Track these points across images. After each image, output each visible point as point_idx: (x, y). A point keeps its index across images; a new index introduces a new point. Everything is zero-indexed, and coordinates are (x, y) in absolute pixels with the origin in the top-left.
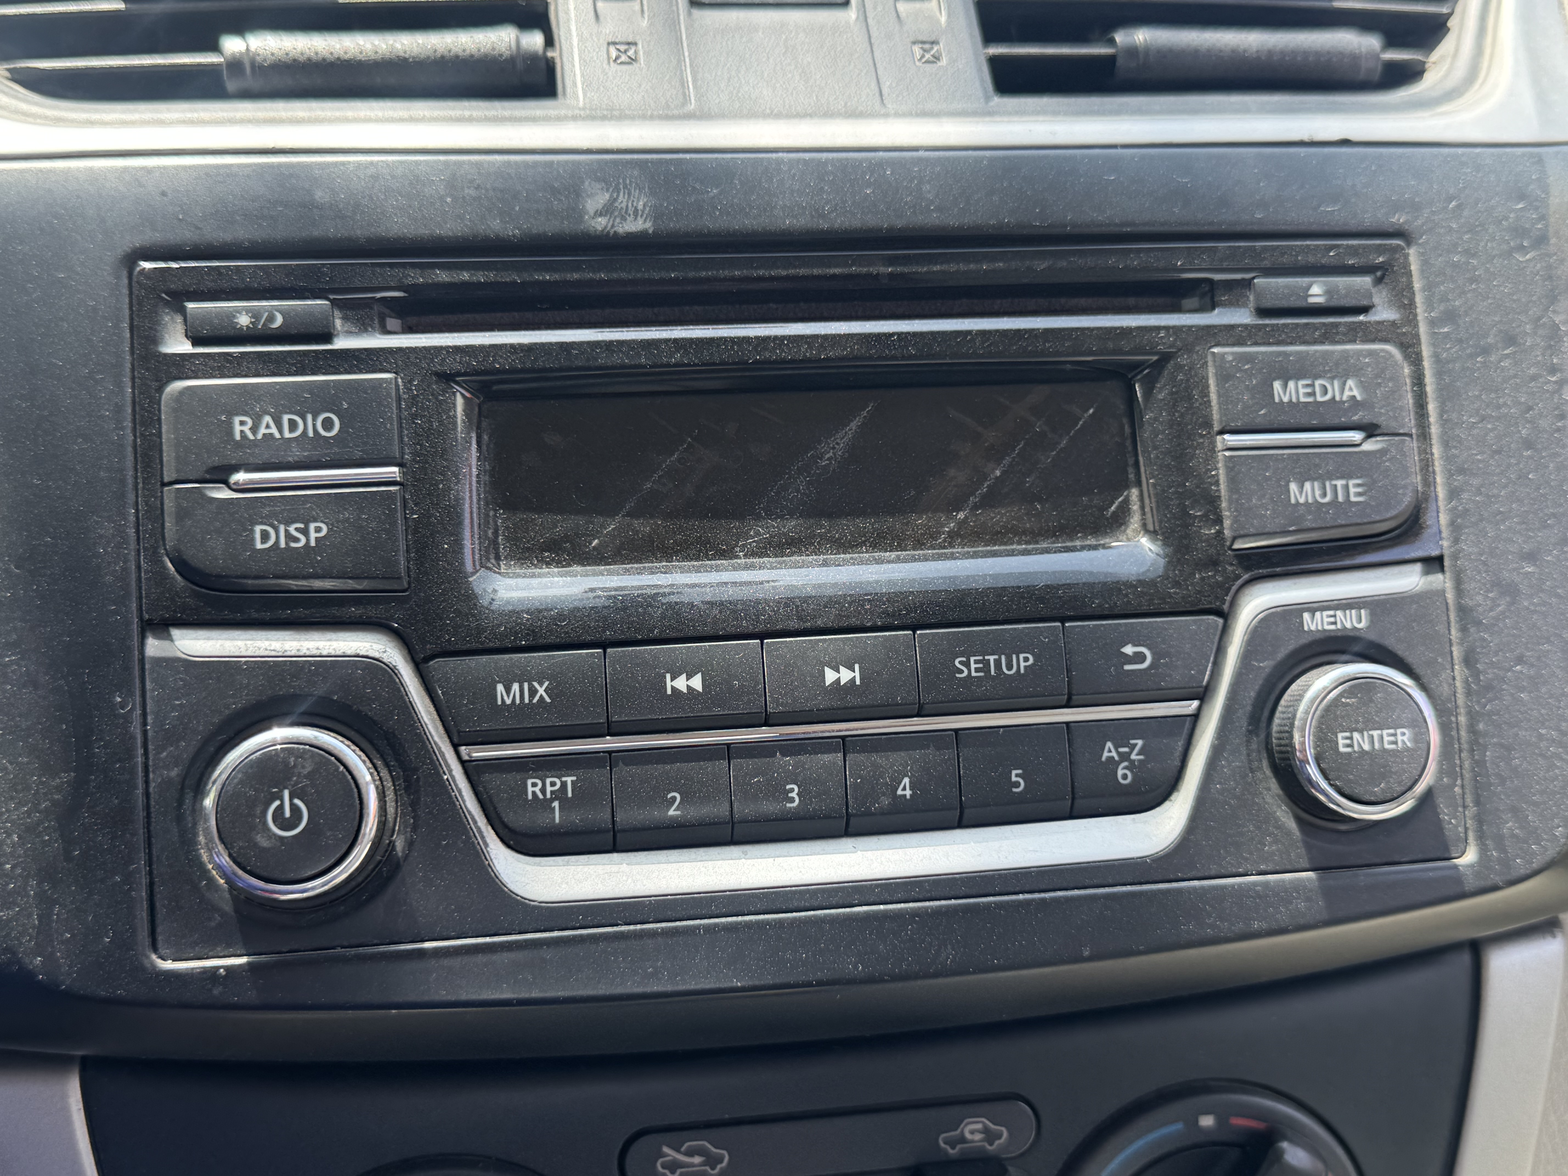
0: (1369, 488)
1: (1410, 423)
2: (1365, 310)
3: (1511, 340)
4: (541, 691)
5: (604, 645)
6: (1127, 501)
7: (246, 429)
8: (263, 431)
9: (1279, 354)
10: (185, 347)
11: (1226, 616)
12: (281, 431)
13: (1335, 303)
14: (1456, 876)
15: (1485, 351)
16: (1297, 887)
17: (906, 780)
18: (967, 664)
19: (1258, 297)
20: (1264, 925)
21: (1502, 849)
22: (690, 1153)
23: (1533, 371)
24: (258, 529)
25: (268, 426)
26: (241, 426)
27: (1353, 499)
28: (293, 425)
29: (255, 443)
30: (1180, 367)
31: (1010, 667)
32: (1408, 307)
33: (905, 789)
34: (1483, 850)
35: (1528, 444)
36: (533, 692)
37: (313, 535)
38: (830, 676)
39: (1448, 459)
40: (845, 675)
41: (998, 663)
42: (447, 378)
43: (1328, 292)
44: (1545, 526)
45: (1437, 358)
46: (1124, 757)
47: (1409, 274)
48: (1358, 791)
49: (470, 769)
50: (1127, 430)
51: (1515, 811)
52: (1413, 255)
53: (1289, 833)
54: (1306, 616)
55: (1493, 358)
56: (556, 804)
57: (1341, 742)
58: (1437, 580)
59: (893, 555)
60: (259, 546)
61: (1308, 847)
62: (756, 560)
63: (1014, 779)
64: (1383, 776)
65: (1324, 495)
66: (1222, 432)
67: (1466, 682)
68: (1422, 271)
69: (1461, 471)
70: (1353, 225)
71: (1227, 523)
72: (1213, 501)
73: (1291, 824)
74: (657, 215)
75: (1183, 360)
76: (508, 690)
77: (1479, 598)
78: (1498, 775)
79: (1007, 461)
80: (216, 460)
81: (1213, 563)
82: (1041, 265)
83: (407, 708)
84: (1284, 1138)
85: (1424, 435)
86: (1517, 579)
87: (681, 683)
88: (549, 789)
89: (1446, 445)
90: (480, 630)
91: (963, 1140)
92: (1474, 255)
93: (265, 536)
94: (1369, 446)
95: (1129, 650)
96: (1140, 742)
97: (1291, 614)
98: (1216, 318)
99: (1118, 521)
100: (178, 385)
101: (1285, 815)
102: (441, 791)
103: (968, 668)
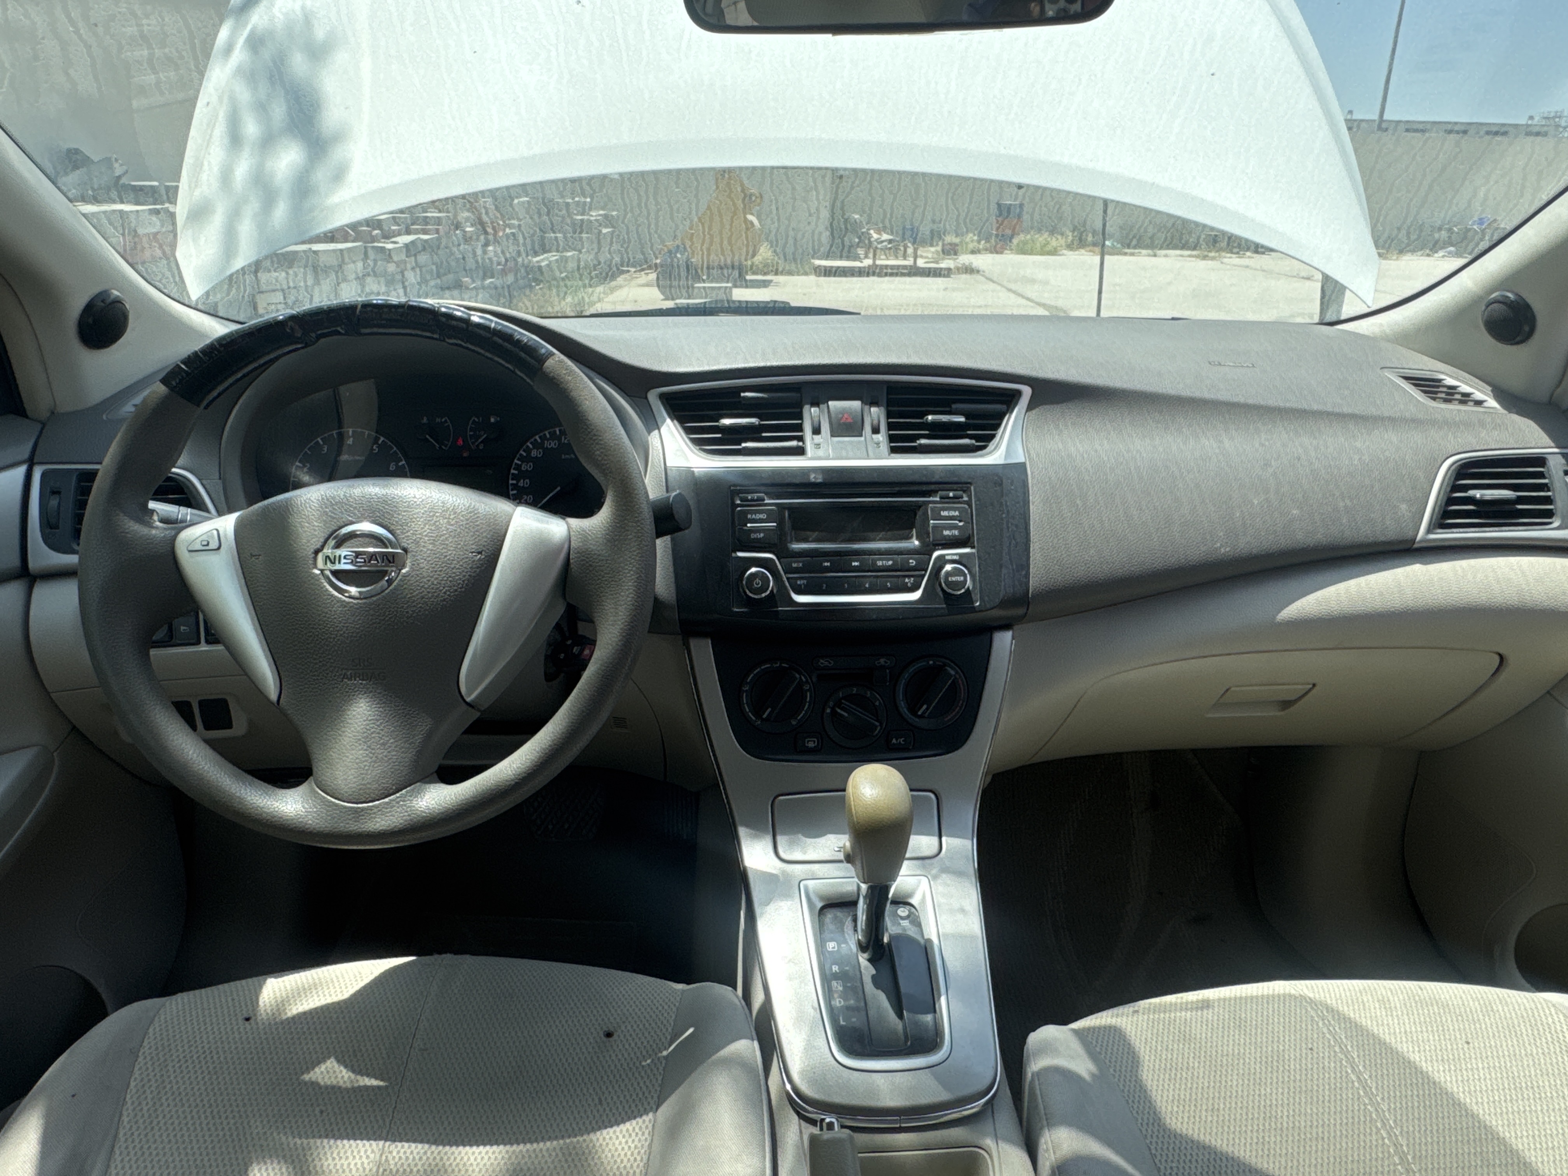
0: (960, 532)
1: (969, 520)
2: (961, 498)
3: (993, 505)
4: (801, 564)
5: (812, 557)
6: (913, 533)
8: (752, 517)
9: (943, 506)
10: (738, 502)
11: (931, 556)
12: (756, 517)
13: (955, 496)
14: (974, 608)
15: (987, 506)
16: (942, 608)
17: (869, 584)
19: (939, 495)
20: (938, 615)
21: (985, 603)
22: (826, 661)
23: (997, 511)
24: (752, 534)
25: (754, 516)
26: (749, 516)
27: (958, 534)
28: (758, 516)
29: (751, 519)
32: (970, 497)
33: (867, 586)
34: (981, 603)
36: (799, 565)
37: (761, 536)
38: (854, 564)
39: (977, 527)
40: (857, 564)
41: (885, 563)
42: (785, 508)
43: (954, 494)
44: (997, 541)
45: (976, 507)
46: (909, 581)
47: (971, 491)
48: (954, 589)
49: (788, 579)
50: (913, 519)
51: (987, 595)
52: (972, 487)
53: (939, 596)
54: (946, 556)
55: (988, 508)
56: (803, 585)
57: (951, 579)
58: (974, 550)
61: (945, 601)
62: (841, 543)
63: (888, 585)
64: (959, 586)
65: (951, 533)
66: (931, 520)
68: (974, 490)
69: (980, 530)
70: (962, 481)
71: (932, 538)
72: (928, 534)
73: (942, 596)
74: (824, 479)
75: (924, 507)
76: (795, 564)
77: (982, 554)
78: (985, 589)
79: (890, 525)
83: (777, 567)
84: (947, 667)
85: (972, 522)
87: (826, 564)
88: (802, 582)
89: (977, 524)
90: (790, 553)
91: (879, 663)
92: (986, 487)
93: (753, 536)
94: (960, 524)
95: (911, 561)
96: (912, 579)
97: (943, 556)
98: (931, 499)
99: (911, 537)
100: (739, 509)
101: (941, 594)
102: (783, 582)
103: (880, 563)
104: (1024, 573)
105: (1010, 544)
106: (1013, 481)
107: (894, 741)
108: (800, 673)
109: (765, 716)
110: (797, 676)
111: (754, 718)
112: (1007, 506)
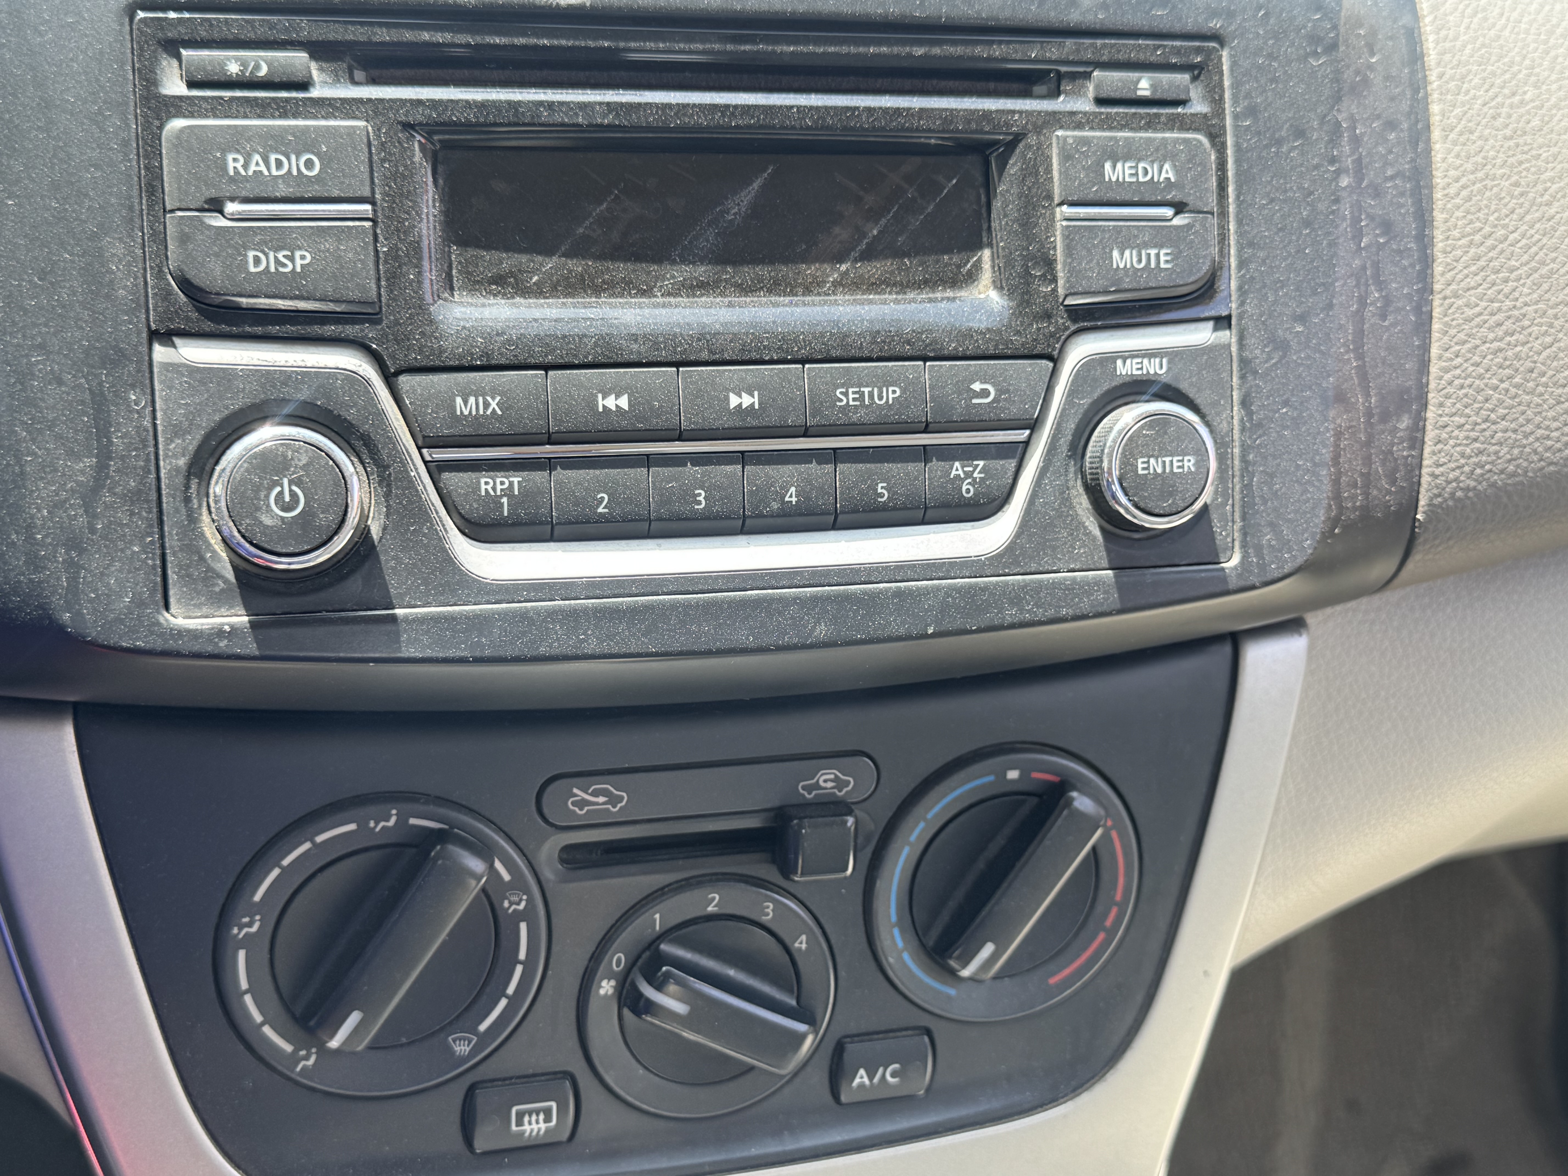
0: (1175, 257)
1: (1212, 202)
2: (1183, 103)
3: (1300, 133)
4: (494, 405)
5: (546, 368)
6: (979, 260)
7: (239, 166)
8: (253, 168)
9: (1111, 138)
10: (181, 89)
11: (1056, 360)
12: (269, 169)
13: (1158, 95)
14: (1222, 576)
15: (1279, 142)
16: (1097, 582)
17: (793, 489)
18: (846, 394)
19: (1097, 87)
20: (1071, 612)
21: (1260, 555)
22: (595, 794)
23: (1316, 161)
24: (251, 254)
25: (257, 164)
26: (234, 163)
27: (1163, 265)
28: (279, 164)
29: (246, 179)
30: (1029, 147)
31: (881, 398)
32: (1217, 102)
33: (791, 496)
34: (1245, 557)
35: (1307, 223)
36: (487, 405)
37: (299, 262)
38: (734, 401)
39: (1240, 234)
40: (747, 400)
41: (871, 395)
42: (408, 126)
43: (1154, 87)
44: (1315, 293)
45: (1238, 146)
46: (968, 475)
47: (1221, 73)
48: (1150, 506)
49: (432, 468)
50: (983, 198)
51: (1271, 524)
52: (1225, 53)
53: (1094, 538)
54: (1119, 362)
55: (1284, 149)
56: (505, 500)
57: (1140, 466)
58: (1225, 336)
59: (787, 299)
60: (252, 269)
61: (1108, 551)
62: (672, 300)
63: (880, 491)
64: (1171, 494)
65: (1140, 261)
66: (1061, 204)
67: (1242, 420)
68: (1232, 70)
69: (1251, 244)
70: (1177, 27)
71: (1061, 282)
72: (1049, 263)
73: (1097, 532)
75: (1032, 140)
76: (466, 402)
77: (1258, 352)
78: (1262, 497)
79: (883, 221)
80: (213, 193)
81: (1047, 316)
82: (919, 51)
83: (380, 414)
84: (1074, 788)
85: (1223, 214)
86: (1289, 337)
87: (611, 402)
88: (499, 487)
89: (1240, 222)
90: (441, 351)
91: (817, 786)
92: (1275, 59)
93: (257, 261)
94: (1178, 221)
95: (977, 386)
96: (981, 463)
97: (1107, 360)
98: (1061, 104)
99: (971, 277)
100: (177, 124)
101: (1092, 525)
102: (410, 484)
103: (847, 397)
104: (1405, 422)
105: (1363, 302)
106: (1373, 32)
107: (862, 1078)
108: (485, 851)
109: (334, 1044)
110: (476, 864)
111: (288, 1048)
112: (1356, 141)
